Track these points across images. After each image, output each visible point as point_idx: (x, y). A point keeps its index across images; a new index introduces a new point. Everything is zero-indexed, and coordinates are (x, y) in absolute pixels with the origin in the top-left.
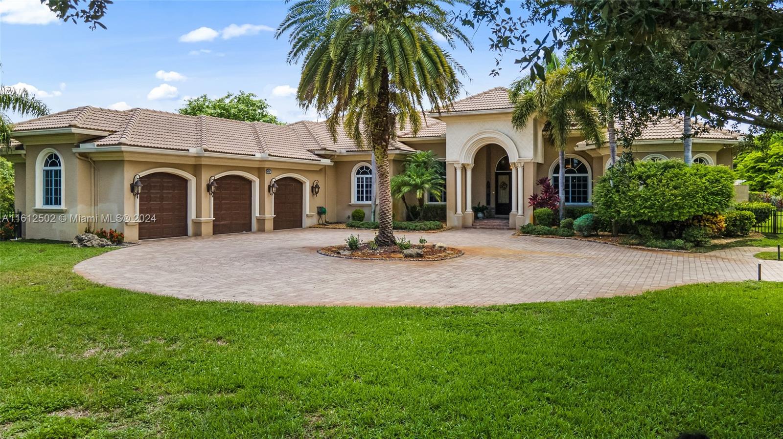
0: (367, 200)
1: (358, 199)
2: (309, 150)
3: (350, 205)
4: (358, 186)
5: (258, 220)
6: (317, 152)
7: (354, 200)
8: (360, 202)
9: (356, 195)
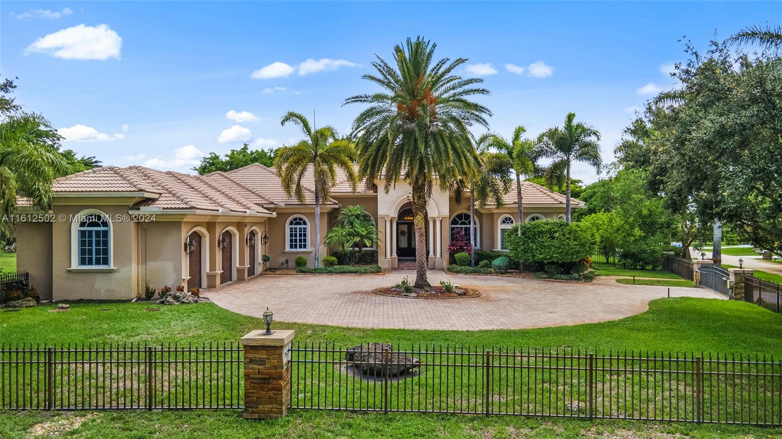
0: (300, 247)
1: (291, 247)
2: (256, 204)
3: (284, 252)
4: (291, 235)
5: (238, 270)
6: (265, 206)
7: (288, 249)
8: (294, 250)
9: (289, 243)
